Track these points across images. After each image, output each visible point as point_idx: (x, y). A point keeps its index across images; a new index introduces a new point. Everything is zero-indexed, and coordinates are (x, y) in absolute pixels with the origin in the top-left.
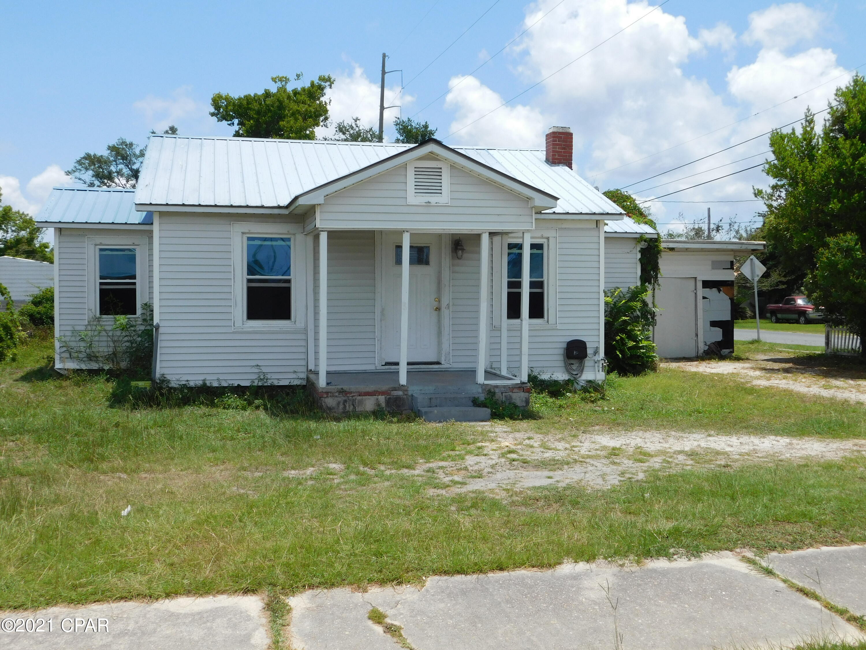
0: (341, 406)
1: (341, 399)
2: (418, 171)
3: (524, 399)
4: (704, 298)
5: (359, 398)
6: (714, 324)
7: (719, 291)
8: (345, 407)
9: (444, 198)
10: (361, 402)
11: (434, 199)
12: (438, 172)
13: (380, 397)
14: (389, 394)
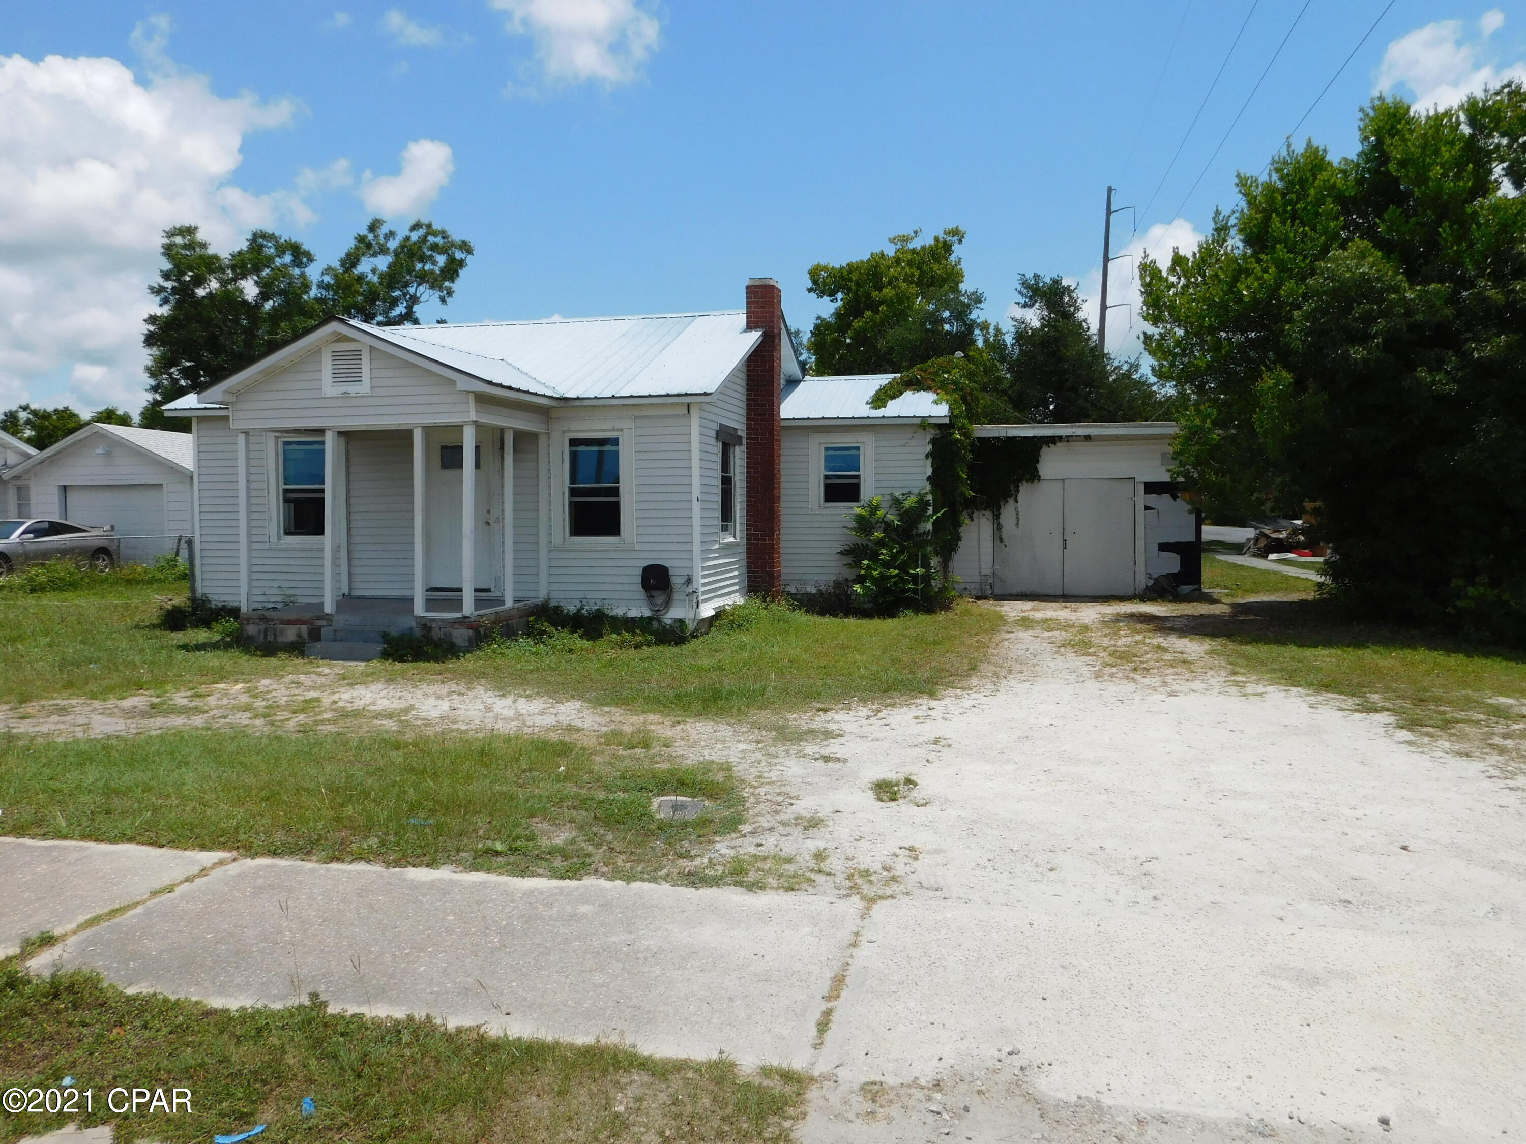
0: (262, 636)
1: (262, 627)
2: (336, 356)
3: (467, 637)
4: (1147, 508)
5: (281, 626)
6: (1164, 547)
7: (1175, 497)
8: (265, 637)
9: (364, 387)
10: (282, 632)
11: (353, 389)
12: (356, 355)
13: (302, 627)
14: (312, 624)
